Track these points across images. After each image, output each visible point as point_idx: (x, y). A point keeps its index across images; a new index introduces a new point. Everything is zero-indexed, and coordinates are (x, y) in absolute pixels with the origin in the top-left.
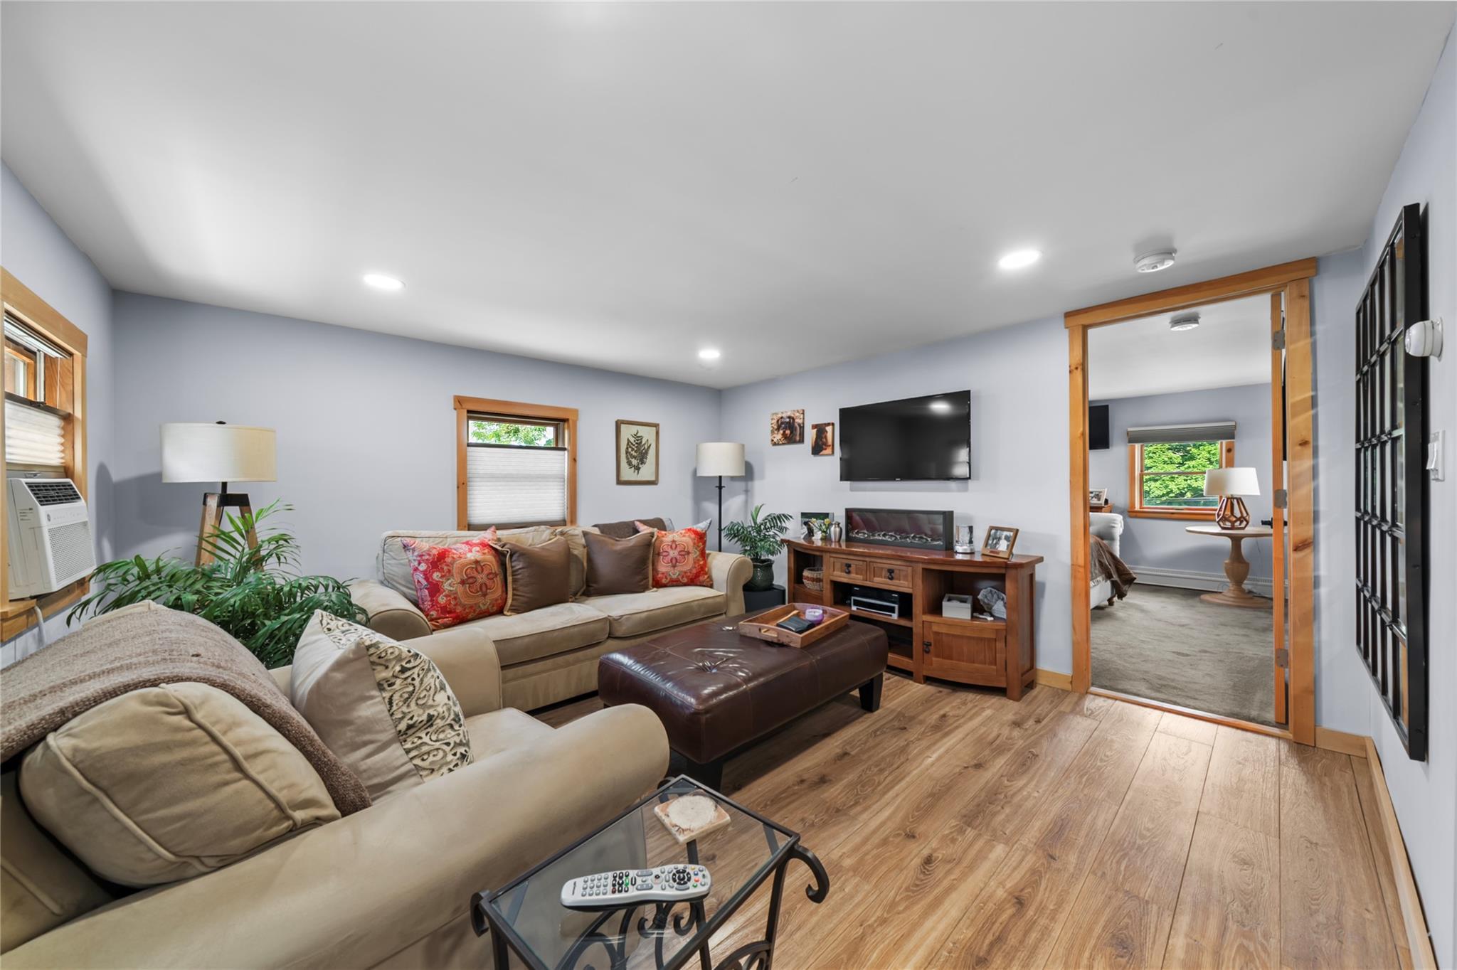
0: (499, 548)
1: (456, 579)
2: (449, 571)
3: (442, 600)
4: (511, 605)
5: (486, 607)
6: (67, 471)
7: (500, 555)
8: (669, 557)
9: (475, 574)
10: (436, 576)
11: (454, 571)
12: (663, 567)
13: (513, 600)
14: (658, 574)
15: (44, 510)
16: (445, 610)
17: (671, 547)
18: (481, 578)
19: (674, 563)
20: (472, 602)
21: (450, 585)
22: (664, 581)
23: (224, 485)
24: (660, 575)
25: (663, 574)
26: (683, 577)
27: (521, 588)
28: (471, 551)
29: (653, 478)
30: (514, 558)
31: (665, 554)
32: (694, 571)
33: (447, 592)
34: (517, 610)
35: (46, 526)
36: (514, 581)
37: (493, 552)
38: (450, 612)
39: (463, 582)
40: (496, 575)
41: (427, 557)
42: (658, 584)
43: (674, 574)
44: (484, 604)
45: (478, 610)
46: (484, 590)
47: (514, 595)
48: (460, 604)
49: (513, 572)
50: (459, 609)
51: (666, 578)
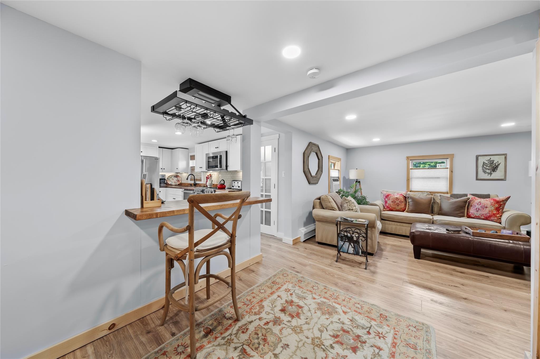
0: (405, 196)
1: (391, 201)
2: (389, 199)
3: (387, 205)
4: (407, 210)
5: (399, 209)
6: (339, 178)
7: (405, 198)
8: (476, 208)
9: (396, 200)
10: (386, 199)
11: (390, 199)
12: (472, 211)
13: (408, 209)
14: (470, 213)
15: (334, 182)
16: (388, 207)
17: (478, 204)
18: (397, 202)
19: (478, 210)
20: (394, 207)
21: (389, 202)
22: (472, 216)
23: (357, 179)
24: (470, 214)
25: (472, 213)
26: (481, 216)
27: (410, 207)
28: (397, 195)
29: (503, 178)
30: (409, 199)
31: (474, 206)
32: (488, 215)
33: (388, 203)
34: (407, 212)
35: (334, 184)
36: (409, 205)
37: (403, 196)
38: (389, 208)
39: (392, 202)
40: (403, 202)
41: (385, 195)
42: (469, 217)
43: (478, 214)
44: (398, 208)
45: (396, 209)
46: (398, 205)
47: (408, 208)
48: (391, 207)
49: (408, 202)
50: (391, 208)
51: (473, 215)
